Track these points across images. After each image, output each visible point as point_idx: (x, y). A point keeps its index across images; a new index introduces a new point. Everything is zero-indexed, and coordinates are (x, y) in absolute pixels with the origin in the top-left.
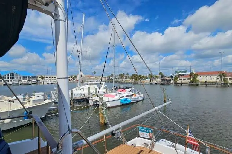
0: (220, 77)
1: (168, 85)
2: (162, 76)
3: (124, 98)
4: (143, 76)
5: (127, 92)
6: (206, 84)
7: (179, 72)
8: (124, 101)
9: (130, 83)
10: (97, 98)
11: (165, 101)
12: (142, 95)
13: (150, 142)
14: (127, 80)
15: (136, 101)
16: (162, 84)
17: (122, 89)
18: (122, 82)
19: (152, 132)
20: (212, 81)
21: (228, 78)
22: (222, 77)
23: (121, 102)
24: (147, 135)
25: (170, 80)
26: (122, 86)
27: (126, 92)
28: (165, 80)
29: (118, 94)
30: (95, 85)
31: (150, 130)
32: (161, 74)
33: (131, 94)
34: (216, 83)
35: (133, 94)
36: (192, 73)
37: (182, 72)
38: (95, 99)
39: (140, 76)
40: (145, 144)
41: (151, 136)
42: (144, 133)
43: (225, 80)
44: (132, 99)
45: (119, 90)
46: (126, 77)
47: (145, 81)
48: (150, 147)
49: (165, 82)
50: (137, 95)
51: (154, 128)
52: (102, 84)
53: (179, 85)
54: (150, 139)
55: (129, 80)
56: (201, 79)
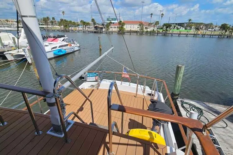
0: (140, 26)
1: (101, 33)
2: (95, 24)
3: (58, 48)
4: (74, 22)
5: (60, 42)
6: (131, 32)
7: (110, 19)
8: (58, 52)
9: (59, 30)
10: (18, 51)
11: (100, 49)
12: (78, 45)
13: (96, 83)
14: (54, 26)
15: (72, 51)
16: (95, 32)
17: (53, 39)
18: (48, 29)
19: (97, 75)
20: (134, 29)
21: (144, 27)
22: (141, 26)
23: (54, 54)
24: (94, 79)
25: (102, 28)
26: (52, 34)
27: (58, 42)
28: (98, 28)
29: (48, 45)
30: (9, 34)
31: (96, 74)
32: (93, 20)
33: (66, 43)
34: (136, 31)
35: (68, 43)
36: (121, 21)
37: (113, 19)
38: (15, 52)
39: (71, 22)
40: (93, 86)
41: (97, 79)
42: (91, 78)
43: (142, 29)
44: (68, 49)
45: (49, 39)
46: (52, 22)
47: (77, 28)
48: (96, 88)
49: (98, 30)
50: (73, 45)
51: (99, 72)
52: (21, 32)
53: (110, 33)
54: (96, 81)
55: (58, 27)
56: (127, 28)
